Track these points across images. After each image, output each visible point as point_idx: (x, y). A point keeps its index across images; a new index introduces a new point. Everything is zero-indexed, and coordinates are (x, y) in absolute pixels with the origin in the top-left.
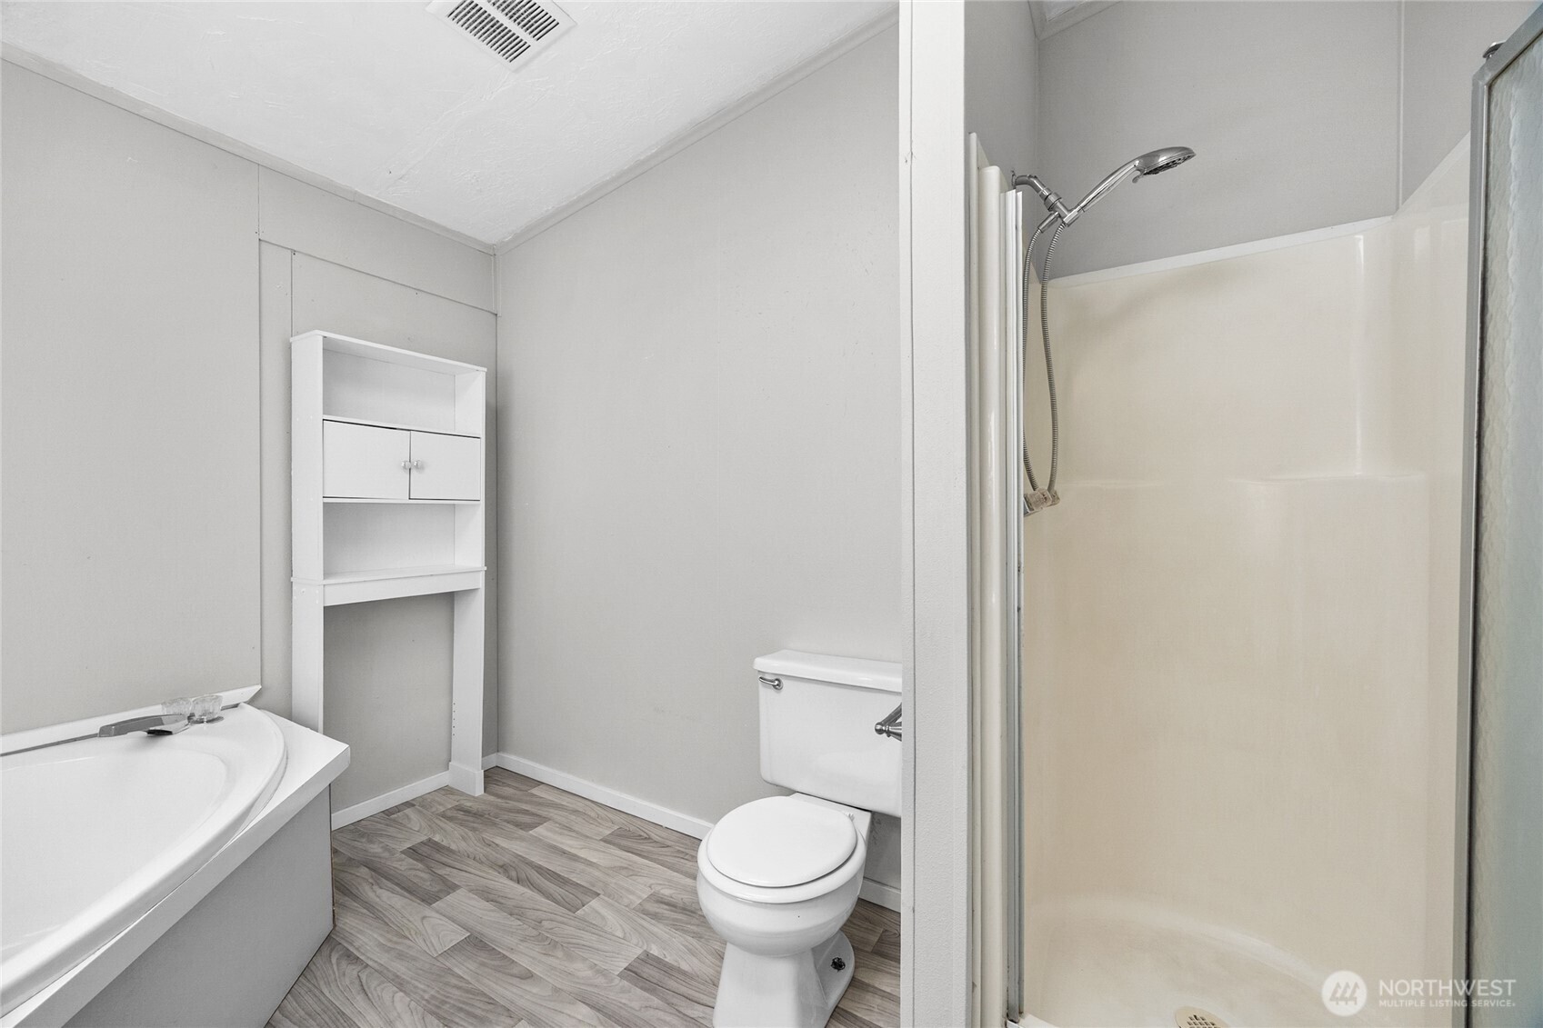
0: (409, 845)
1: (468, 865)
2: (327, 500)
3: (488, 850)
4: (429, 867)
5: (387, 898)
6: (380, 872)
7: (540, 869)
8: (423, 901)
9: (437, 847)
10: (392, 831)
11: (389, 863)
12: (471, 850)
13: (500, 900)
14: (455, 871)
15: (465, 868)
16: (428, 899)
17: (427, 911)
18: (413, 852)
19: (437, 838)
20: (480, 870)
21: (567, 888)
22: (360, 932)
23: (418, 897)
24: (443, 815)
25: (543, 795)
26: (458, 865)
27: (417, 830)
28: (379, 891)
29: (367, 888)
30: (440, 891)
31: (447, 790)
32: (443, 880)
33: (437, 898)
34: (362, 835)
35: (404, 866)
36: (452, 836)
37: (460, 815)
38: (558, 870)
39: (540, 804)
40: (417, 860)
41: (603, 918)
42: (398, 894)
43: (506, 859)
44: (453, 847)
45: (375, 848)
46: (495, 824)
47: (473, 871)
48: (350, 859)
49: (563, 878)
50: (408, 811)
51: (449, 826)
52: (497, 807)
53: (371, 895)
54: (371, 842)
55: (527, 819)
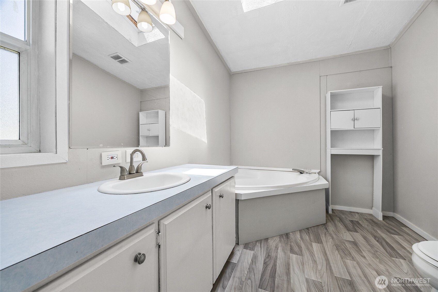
0: (352, 219)
1: (364, 230)
2: (331, 130)
3: (374, 231)
4: (353, 225)
5: (340, 225)
6: (341, 220)
7: (387, 243)
8: (347, 230)
9: (359, 223)
10: (349, 215)
11: (344, 220)
12: (368, 228)
13: (368, 241)
14: (360, 230)
15: (363, 231)
16: (349, 230)
17: (347, 232)
18: (352, 221)
19: (360, 222)
20: (368, 234)
21: (394, 252)
22: (331, 227)
23: (347, 229)
24: (366, 219)
25: (406, 230)
26: (361, 229)
27: (356, 218)
28: (339, 223)
29: (337, 221)
30: (353, 231)
31: (371, 215)
32: (355, 229)
33: (351, 231)
34: (342, 213)
35: (348, 222)
36: (365, 224)
37: (371, 221)
38: (394, 247)
39: (402, 231)
40: (351, 223)
41: (402, 265)
42: (343, 226)
43: (377, 235)
44: (363, 225)
45: (343, 216)
46: (380, 227)
47: (365, 232)
48: (337, 215)
49: (394, 249)
50: (356, 214)
51: (365, 221)
52: (385, 225)
53: (337, 223)
54: (343, 215)
55: (393, 232)
